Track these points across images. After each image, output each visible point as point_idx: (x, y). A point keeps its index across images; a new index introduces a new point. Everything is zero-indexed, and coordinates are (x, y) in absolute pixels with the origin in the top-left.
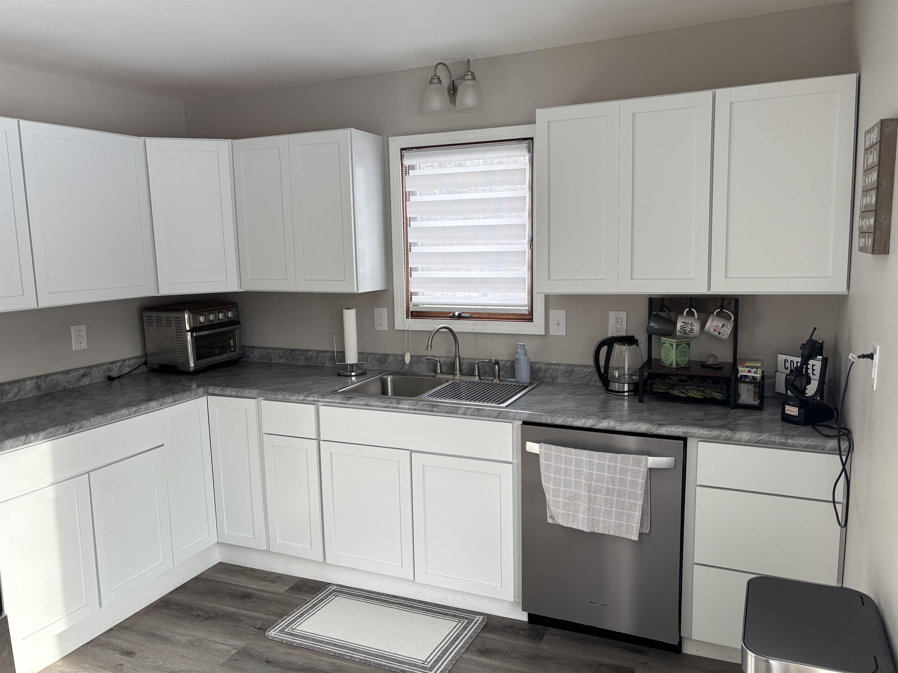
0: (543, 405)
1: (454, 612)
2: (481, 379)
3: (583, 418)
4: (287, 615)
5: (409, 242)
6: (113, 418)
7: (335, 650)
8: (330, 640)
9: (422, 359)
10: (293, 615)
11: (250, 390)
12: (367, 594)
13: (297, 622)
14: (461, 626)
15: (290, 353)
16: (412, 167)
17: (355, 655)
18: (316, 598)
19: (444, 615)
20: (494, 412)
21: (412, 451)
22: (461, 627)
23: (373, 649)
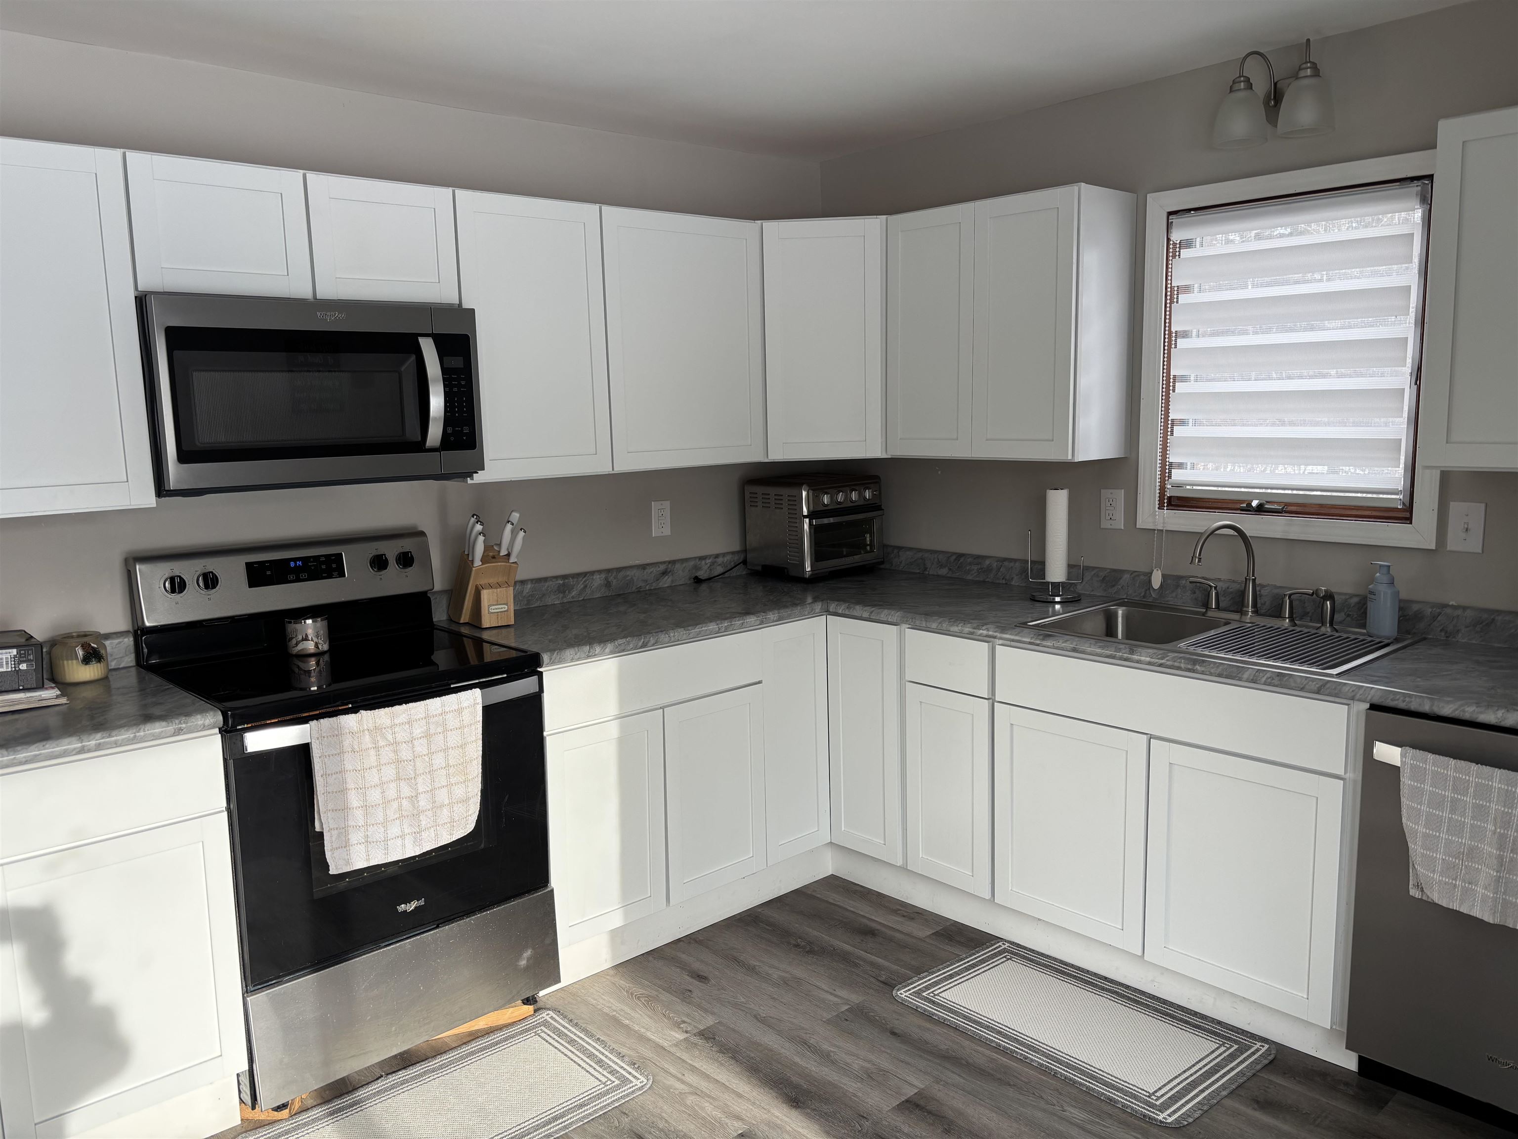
0: (1419, 679)
1: (1213, 1027)
2: (1295, 625)
3: (1500, 707)
4: (927, 971)
5: (1172, 374)
6: (698, 634)
7: (1000, 1040)
8: (992, 1024)
9: (1184, 582)
10: (936, 974)
11: (889, 611)
12: (1059, 966)
13: (942, 985)
14: (1224, 1052)
15: (955, 559)
16: (1188, 244)
17: (1032, 1055)
18: (975, 956)
19: (1193, 1027)
20: (1313, 682)
21: (1151, 737)
22: (1225, 1054)
23: (1062, 1053)
